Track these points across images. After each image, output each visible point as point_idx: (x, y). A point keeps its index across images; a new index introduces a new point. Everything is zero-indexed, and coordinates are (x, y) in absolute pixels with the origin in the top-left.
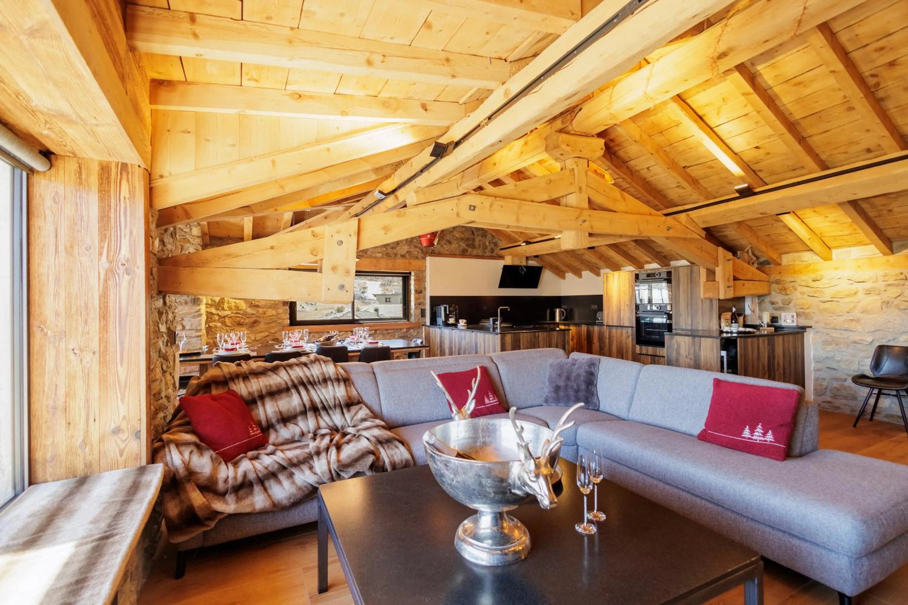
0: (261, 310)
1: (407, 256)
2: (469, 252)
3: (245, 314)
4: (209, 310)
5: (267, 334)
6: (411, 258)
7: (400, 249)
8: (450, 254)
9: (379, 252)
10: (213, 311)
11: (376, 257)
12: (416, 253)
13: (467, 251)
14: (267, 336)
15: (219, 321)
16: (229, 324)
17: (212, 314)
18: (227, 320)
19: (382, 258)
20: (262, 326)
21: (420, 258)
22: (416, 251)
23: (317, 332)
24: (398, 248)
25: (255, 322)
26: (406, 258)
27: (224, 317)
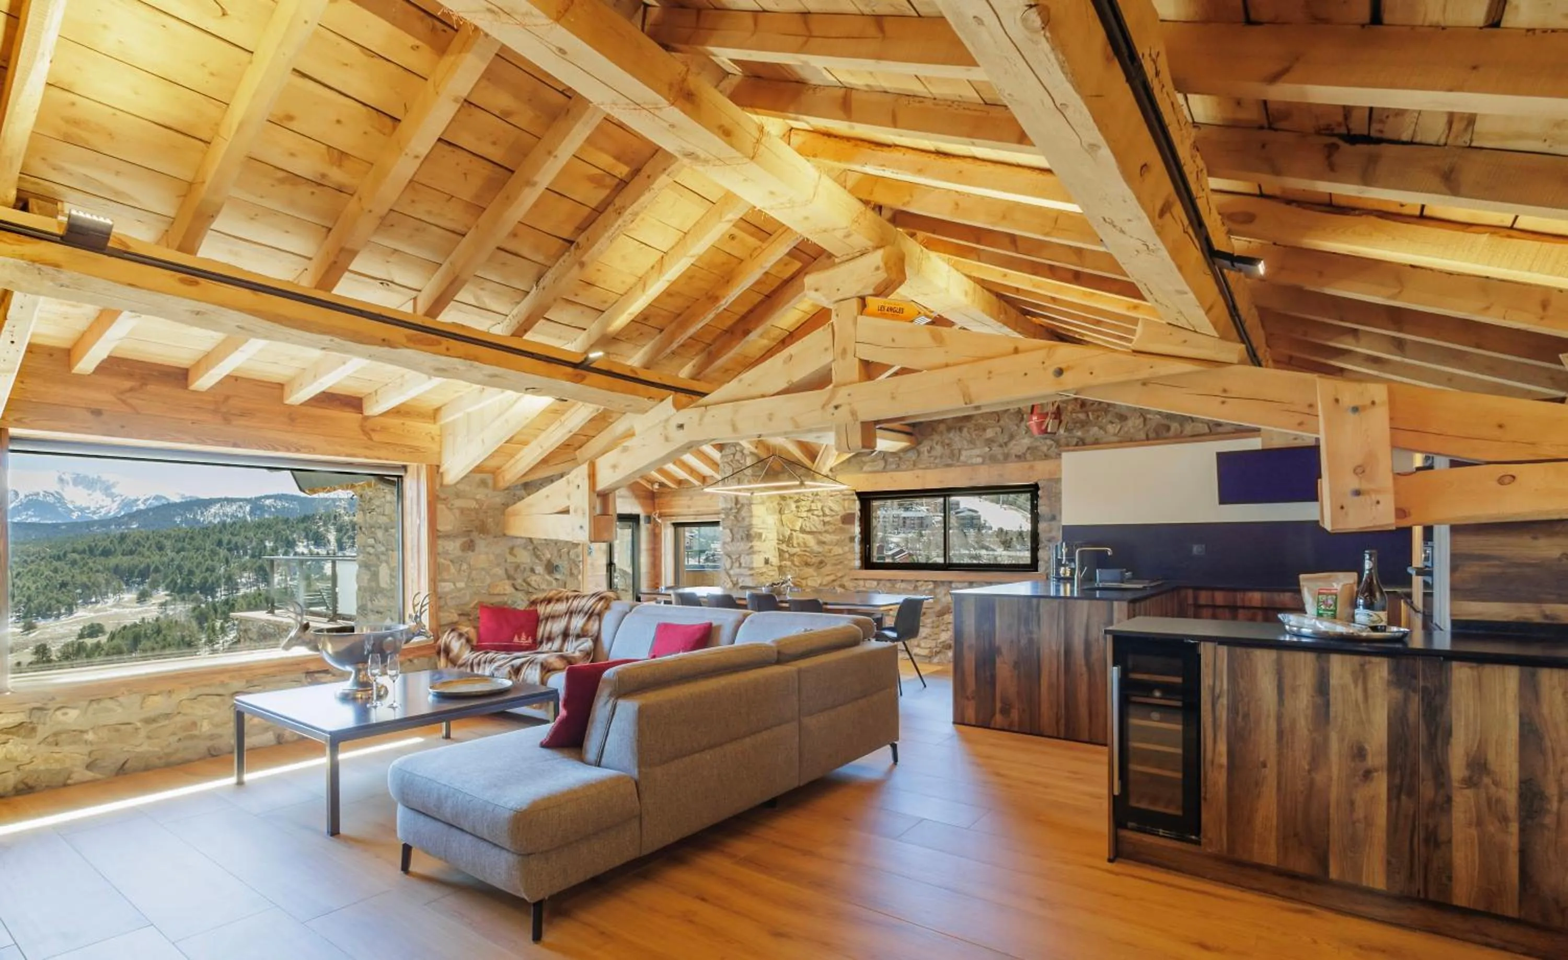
0: (827, 547)
1: (1028, 455)
2: (1173, 429)
3: (812, 552)
4: (780, 547)
5: (832, 577)
6: (1035, 459)
7: (1015, 445)
8: (1120, 442)
9: (978, 456)
10: (784, 547)
11: (972, 465)
12: (1045, 449)
13: (1168, 428)
14: (834, 581)
15: (789, 560)
16: (797, 563)
17: (783, 551)
18: (796, 559)
19: (983, 463)
20: (828, 569)
21: (1053, 455)
22: (1046, 444)
23: (889, 580)
24: (1011, 444)
25: (821, 562)
26: (1026, 460)
27: (794, 555)
